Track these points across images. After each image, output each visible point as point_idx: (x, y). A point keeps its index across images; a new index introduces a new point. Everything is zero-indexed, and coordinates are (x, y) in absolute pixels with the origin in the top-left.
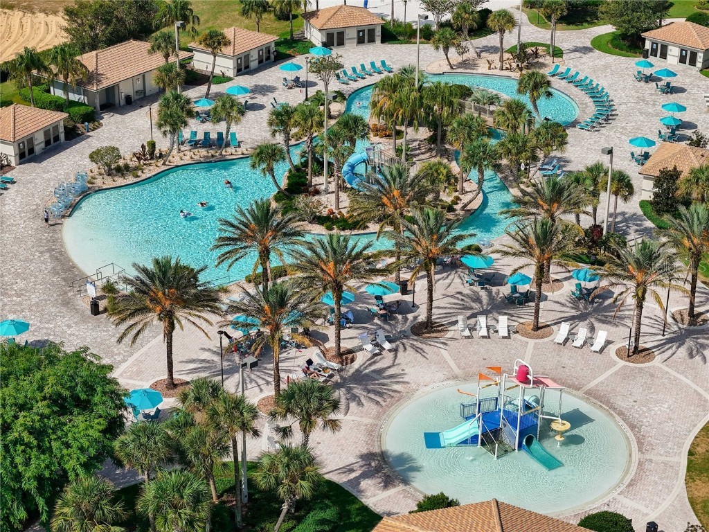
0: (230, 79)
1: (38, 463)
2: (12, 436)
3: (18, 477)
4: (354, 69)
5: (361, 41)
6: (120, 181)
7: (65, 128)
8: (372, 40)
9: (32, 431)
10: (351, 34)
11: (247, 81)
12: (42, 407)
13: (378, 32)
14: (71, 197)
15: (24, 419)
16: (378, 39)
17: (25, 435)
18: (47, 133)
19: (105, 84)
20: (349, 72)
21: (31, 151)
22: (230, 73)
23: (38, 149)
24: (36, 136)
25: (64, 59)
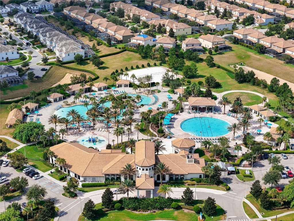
0: (97, 92)
1: (31, 133)
2: (28, 129)
3: (28, 134)
4: (120, 91)
5: (125, 86)
6: (67, 106)
7: (63, 97)
8: (127, 86)
9: (31, 129)
10: (123, 85)
11: (100, 92)
12: (32, 127)
13: (128, 85)
14: (58, 108)
15: (30, 128)
16: (128, 87)
17: (30, 130)
18: (59, 98)
19: (73, 90)
20: (119, 92)
21: (56, 100)
22: (97, 91)
23: (57, 100)
24: (57, 98)
25: (65, 86)
